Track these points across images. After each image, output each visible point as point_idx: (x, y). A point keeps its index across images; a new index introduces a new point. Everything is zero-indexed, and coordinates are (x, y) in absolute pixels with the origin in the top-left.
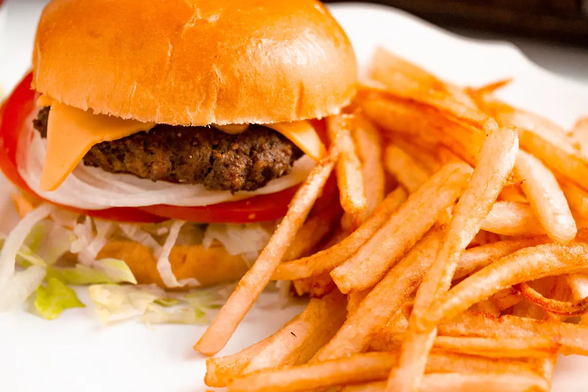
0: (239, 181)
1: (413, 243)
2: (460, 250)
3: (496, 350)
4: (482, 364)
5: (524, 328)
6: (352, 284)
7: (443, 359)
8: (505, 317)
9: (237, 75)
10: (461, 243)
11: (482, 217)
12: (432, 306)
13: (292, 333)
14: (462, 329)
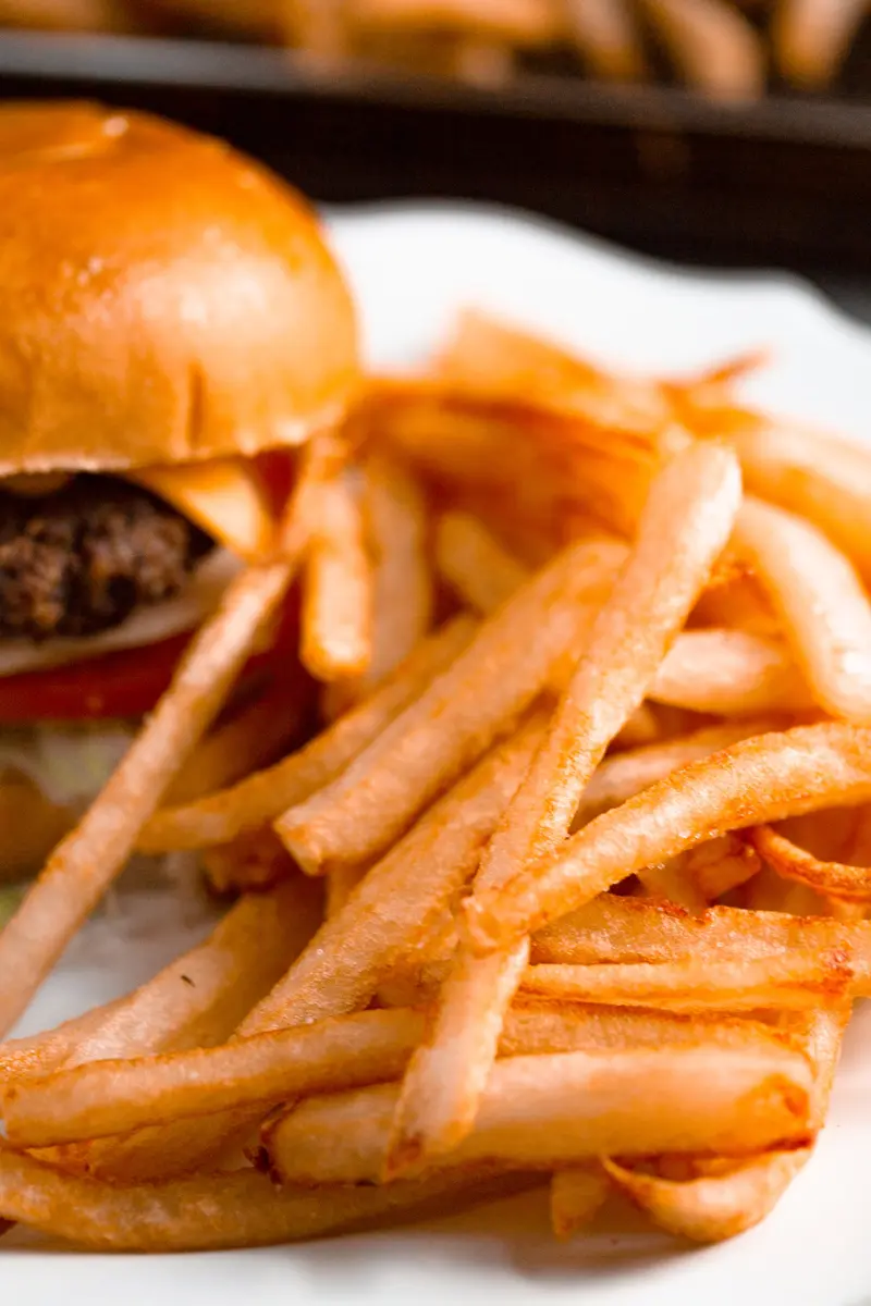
0: (48, 612)
1: (485, 742)
2: (591, 747)
3: (685, 993)
4: (649, 1029)
5: (763, 938)
6: (325, 849)
7: (548, 1020)
8: (713, 913)
9: (26, 349)
10: (593, 729)
11: (648, 667)
12: (509, 887)
13: (185, 978)
14: (603, 945)
